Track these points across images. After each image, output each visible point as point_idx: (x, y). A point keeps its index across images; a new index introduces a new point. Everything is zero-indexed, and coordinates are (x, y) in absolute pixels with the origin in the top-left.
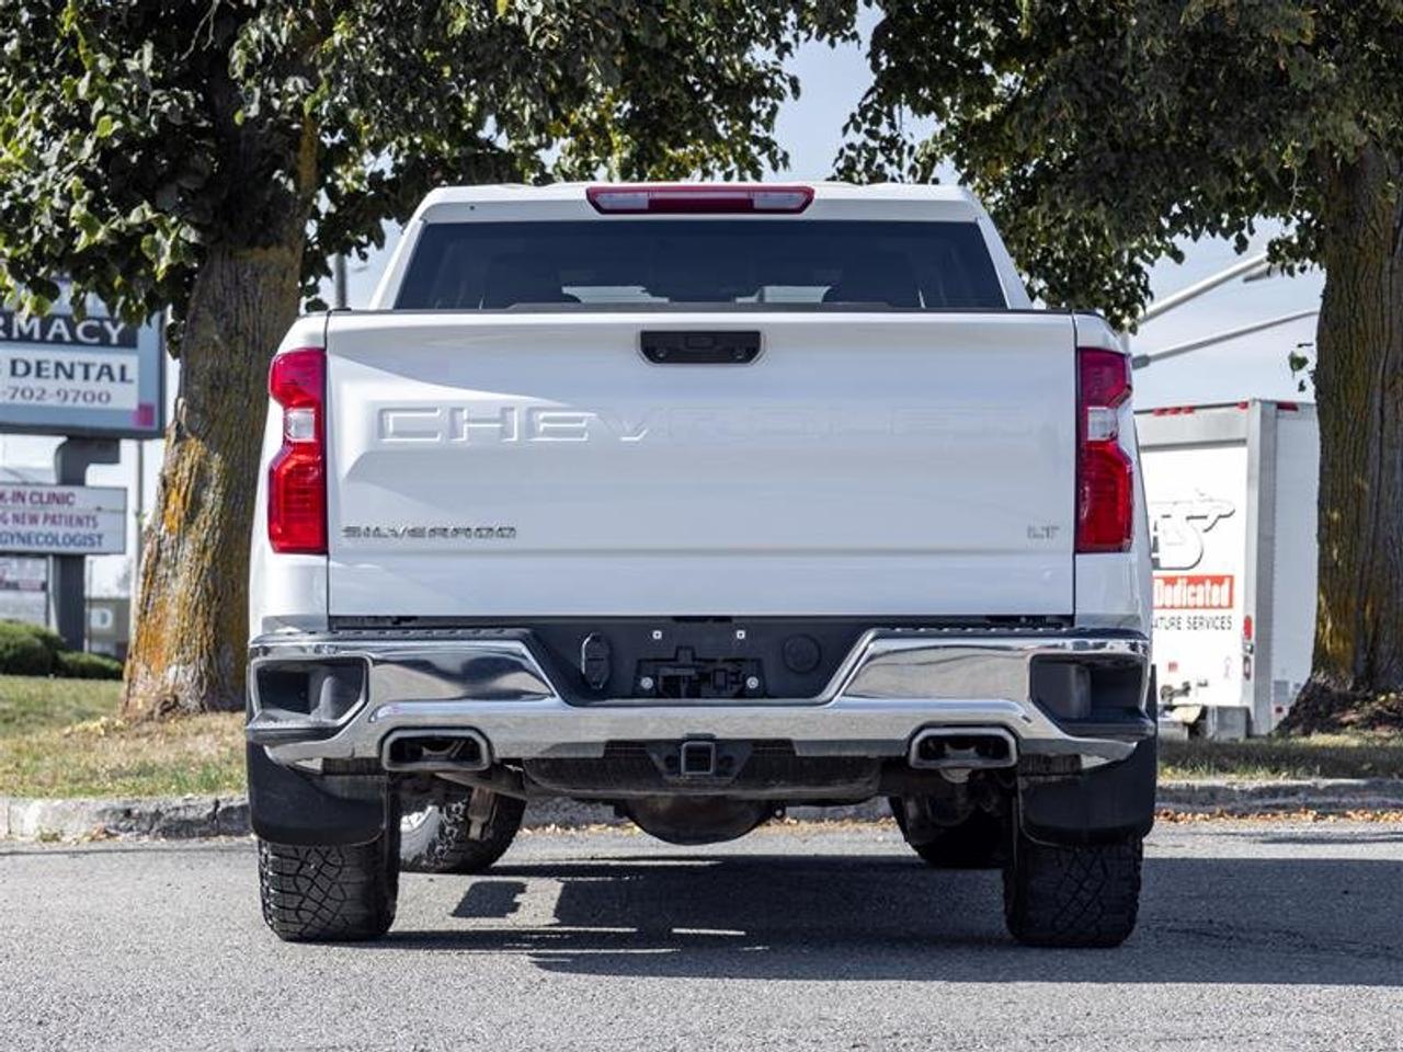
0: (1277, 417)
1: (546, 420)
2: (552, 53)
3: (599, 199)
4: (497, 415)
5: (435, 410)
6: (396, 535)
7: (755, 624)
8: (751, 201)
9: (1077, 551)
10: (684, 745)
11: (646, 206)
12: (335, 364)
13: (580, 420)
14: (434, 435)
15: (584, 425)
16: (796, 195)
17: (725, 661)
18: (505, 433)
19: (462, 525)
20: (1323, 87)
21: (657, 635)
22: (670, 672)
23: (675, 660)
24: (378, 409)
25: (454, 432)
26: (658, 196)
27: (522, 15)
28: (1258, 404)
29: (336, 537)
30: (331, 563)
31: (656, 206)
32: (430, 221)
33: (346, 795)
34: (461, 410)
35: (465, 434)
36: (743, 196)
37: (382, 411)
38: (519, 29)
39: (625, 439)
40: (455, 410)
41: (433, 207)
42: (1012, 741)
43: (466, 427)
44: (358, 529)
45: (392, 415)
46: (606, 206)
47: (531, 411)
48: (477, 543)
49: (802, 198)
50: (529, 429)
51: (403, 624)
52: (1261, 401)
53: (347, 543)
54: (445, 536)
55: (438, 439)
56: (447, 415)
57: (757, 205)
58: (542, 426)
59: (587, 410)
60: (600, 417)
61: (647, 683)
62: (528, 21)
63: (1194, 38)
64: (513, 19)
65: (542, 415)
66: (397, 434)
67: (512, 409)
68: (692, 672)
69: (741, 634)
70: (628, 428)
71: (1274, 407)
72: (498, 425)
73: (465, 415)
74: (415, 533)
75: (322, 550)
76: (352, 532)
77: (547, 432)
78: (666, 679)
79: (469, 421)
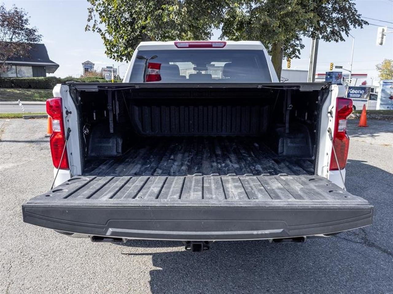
2: (179, 24)
3: (177, 44)
8: (212, 45)
11: (188, 46)
16: (222, 43)
20: (279, 32)
26: (191, 44)
27: (174, 19)
31: (190, 46)
32: (139, 50)
36: (210, 44)
38: (174, 21)
41: (141, 46)
46: (179, 46)
49: (223, 44)
57: (213, 46)
62: (175, 20)
63: (263, 26)
64: (173, 19)
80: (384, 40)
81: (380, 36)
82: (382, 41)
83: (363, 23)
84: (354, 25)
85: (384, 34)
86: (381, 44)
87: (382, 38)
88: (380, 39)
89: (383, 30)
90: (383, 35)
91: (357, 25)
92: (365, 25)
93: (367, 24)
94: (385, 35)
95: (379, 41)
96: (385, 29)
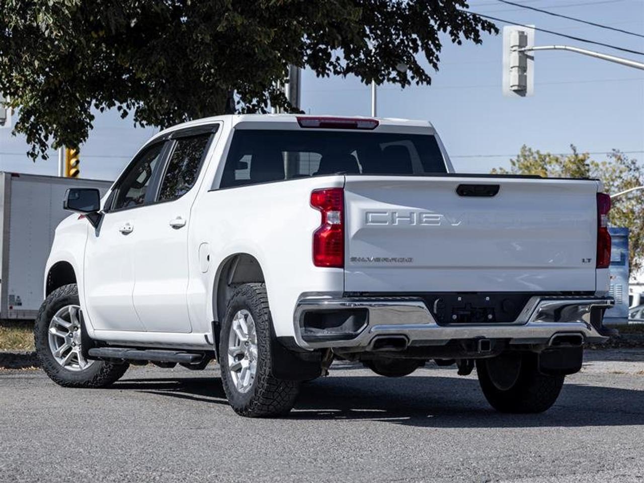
0: (11, 179)
1: (426, 217)
3: (302, 122)
4: (409, 215)
5: (386, 213)
6: (370, 261)
7: (492, 294)
9: (597, 267)
10: (480, 341)
11: (318, 125)
12: (347, 194)
13: (438, 217)
14: (386, 222)
15: (439, 219)
17: (480, 308)
18: (412, 222)
19: (394, 256)
21: (460, 299)
22: (462, 313)
23: (465, 308)
24: (365, 212)
25: (393, 221)
26: (323, 121)
28: (4, 174)
29: (347, 261)
30: (345, 271)
31: (322, 125)
32: (237, 129)
33: (307, 360)
34: (395, 213)
35: (397, 222)
36: (354, 122)
37: (367, 213)
39: (453, 225)
40: (393, 213)
42: (583, 337)
43: (397, 219)
44: (356, 258)
45: (370, 215)
46: (304, 125)
47: (421, 213)
48: (398, 264)
49: (374, 124)
50: (420, 221)
51: (364, 295)
52: (5, 172)
53: (352, 264)
54: (387, 261)
55: (387, 224)
56: (390, 214)
57: (358, 126)
58: (424, 220)
59: (439, 213)
60: (444, 216)
61: (455, 317)
65: (424, 215)
66: (372, 222)
67: (414, 213)
68: (469, 313)
69: (488, 298)
70: (454, 221)
71: (10, 175)
72: (409, 219)
73: (397, 215)
74: (377, 260)
75: (342, 266)
76: (354, 259)
77: (426, 222)
78: (461, 315)
79: (398, 217)
80: (530, 74)
81: (513, 59)
82: (523, 79)
83: (479, 27)
84: (451, 33)
85: (530, 53)
86: (521, 90)
87: (523, 68)
88: (515, 73)
89: (523, 38)
90: (524, 57)
91: (461, 35)
92: (487, 32)
93: (492, 30)
94: (532, 58)
95: (511, 78)
96: (530, 33)
